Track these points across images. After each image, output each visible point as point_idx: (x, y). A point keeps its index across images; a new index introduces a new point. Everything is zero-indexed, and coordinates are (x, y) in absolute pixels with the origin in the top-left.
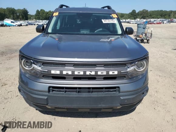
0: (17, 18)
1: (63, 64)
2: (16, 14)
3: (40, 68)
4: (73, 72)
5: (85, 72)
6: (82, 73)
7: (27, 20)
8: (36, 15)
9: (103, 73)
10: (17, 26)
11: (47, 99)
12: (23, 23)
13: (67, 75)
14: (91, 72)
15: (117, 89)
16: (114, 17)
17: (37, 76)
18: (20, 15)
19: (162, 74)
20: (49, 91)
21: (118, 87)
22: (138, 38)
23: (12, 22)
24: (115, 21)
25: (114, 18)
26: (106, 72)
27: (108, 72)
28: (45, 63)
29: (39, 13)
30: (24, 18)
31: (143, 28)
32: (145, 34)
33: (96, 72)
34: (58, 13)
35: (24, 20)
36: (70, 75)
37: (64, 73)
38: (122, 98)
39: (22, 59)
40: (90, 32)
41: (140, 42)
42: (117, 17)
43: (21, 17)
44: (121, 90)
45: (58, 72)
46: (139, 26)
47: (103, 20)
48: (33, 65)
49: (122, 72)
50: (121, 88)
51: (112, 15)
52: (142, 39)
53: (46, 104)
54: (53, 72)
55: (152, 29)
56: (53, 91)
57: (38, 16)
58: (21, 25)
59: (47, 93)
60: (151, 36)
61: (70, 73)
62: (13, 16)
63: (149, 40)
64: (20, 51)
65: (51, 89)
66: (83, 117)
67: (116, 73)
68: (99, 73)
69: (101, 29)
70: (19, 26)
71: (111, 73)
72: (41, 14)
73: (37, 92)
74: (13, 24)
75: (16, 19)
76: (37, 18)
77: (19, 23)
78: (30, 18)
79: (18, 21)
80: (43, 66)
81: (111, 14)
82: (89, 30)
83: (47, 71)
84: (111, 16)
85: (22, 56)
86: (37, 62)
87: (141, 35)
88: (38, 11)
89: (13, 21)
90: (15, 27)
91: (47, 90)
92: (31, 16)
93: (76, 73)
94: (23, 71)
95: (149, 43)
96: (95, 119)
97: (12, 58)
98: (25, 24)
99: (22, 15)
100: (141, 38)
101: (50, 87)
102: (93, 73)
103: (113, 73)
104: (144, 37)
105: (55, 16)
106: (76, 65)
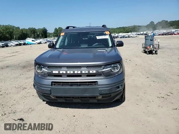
0: (38, 36)
1: (60, 67)
2: (37, 33)
3: (46, 71)
4: (66, 72)
5: (74, 72)
6: (72, 72)
7: (46, 38)
8: (54, 33)
9: (86, 72)
10: (37, 44)
11: (50, 90)
12: (42, 41)
13: (63, 74)
14: (78, 71)
15: (96, 83)
16: (107, 33)
17: (45, 75)
18: (40, 34)
19: (157, 80)
20: (52, 85)
21: (97, 82)
22: (146, 50)
23: (33, 41)
24: (107, 37)
25: (107, 35)
26: (87, 71)
27: (89, 71)
28: (49, 67)
29: (57, 31)
30: (44, 36)
31: (151, 40)
32: (153, 45)
33: (81, 72)
34: (64, 33)
35: (44, 38)
36: (64, 74)
37: (61, 72)
38: (99, 89)
39: (36, 65)
40: (88, 46)
41: (148, 53)
42: (109, 33)
43: (41, 35)
44: (99, 84)
45: (57, 72)
46: (147, 38)
47: (97, 37)
48: (43, 69)
49: (99, 71)
50: (98, 82)
51: (106, 32)
52: (151, 51)
53: (50, 93)
54: (54, 72)
55: (159, 40)
56: (54, 85)
57: (56, 33)
58: (40, 43)
59: (51, 86)
60: (158, 48)
61: (64, 72)
62: (34, 35)
63: (157, 51)
64: (35, 60)
65: (53, 83)
66: (78, 108)
67: (95, 72)
68: (83, 72)
69: (97, 44)
70: (39, 44)
71: (91, 72)
72: (58, 32)
73: (44, 86)
74: (33, 42)
75: (36, 37)
76: (56, 35)
77: (38, 41)
78: (49, 36)
79: (38, 39)
80: (48, 69)
81: (104, 32)
82: (87, 45)
83: (50, 71)
84: (104, 33)
85: (36, 63)
86: (45, 66)
87: (148, 47)
88: (56, 29)
89: (33, 39)
90: (35, 45)
91: (51, 84)
92: (50, 34)
93: (68, 72)
94: (36, 73)
95: (157, 54)
96: (87, 109)
97: (31, 70)
98: (44, 42)
99: (41, 33)
100: (148, 49)
101: (52, 82)
102: (79, 72)
103: (92, 72)
104: (151, 49)
105: (62, 36)
106: (69, 67)
